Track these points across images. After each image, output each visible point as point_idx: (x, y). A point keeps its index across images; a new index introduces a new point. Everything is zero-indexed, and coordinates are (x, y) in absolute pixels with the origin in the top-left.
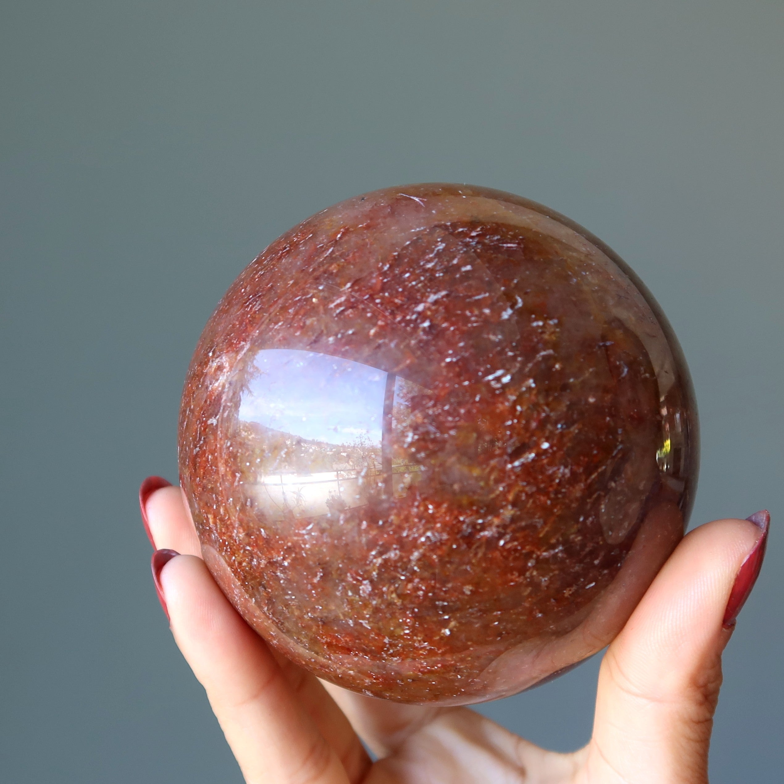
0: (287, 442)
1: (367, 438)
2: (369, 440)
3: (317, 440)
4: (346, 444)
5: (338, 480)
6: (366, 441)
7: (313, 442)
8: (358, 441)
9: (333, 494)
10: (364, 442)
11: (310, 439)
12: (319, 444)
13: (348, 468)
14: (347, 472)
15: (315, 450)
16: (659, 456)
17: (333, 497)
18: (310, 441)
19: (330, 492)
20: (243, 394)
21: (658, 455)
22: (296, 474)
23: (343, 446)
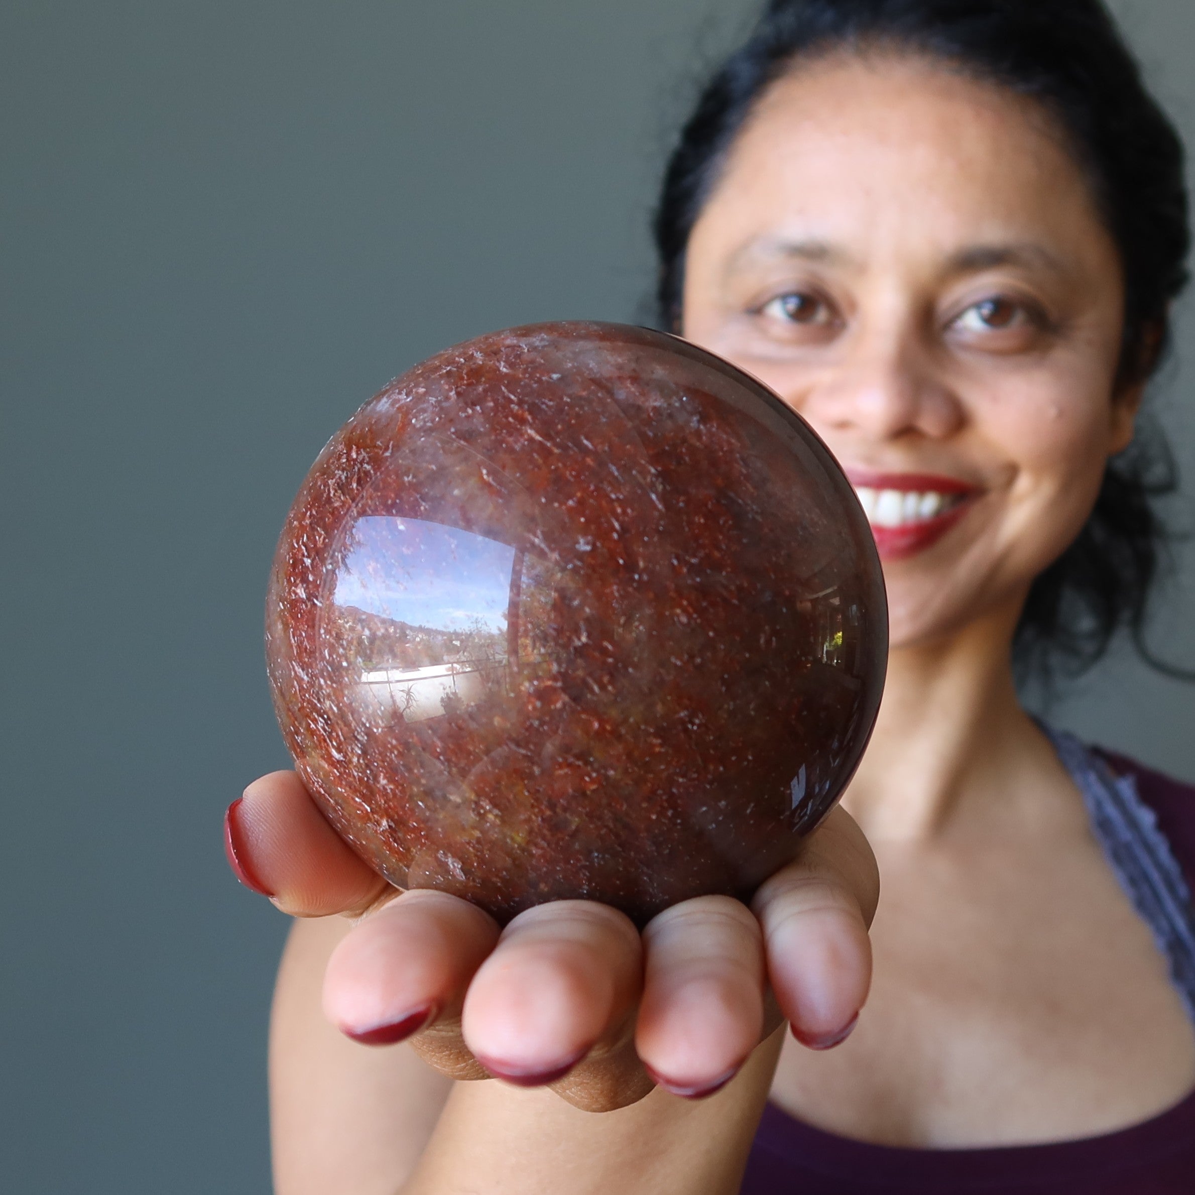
0: (389, 629)
1: (484, 623)
2: (486, 625)
3: (425, 626)
4: (459, 631)
5: (453, 675)
6: (483, 626)
7: (421, 629)
8: (473, 627)
9: (448, 690)
10: (481, 628)
11: (416, 625)
12: (428, 631)
13: (462, 660)
14: (461, 664)
15: (422, 640)
16: (828, 649)
17: (447, 694)
18: (416, 627)
19: (444, 689)
20: (339, 572)
21: (827, 647)
22: (401, 669)
23: (455, 633)
